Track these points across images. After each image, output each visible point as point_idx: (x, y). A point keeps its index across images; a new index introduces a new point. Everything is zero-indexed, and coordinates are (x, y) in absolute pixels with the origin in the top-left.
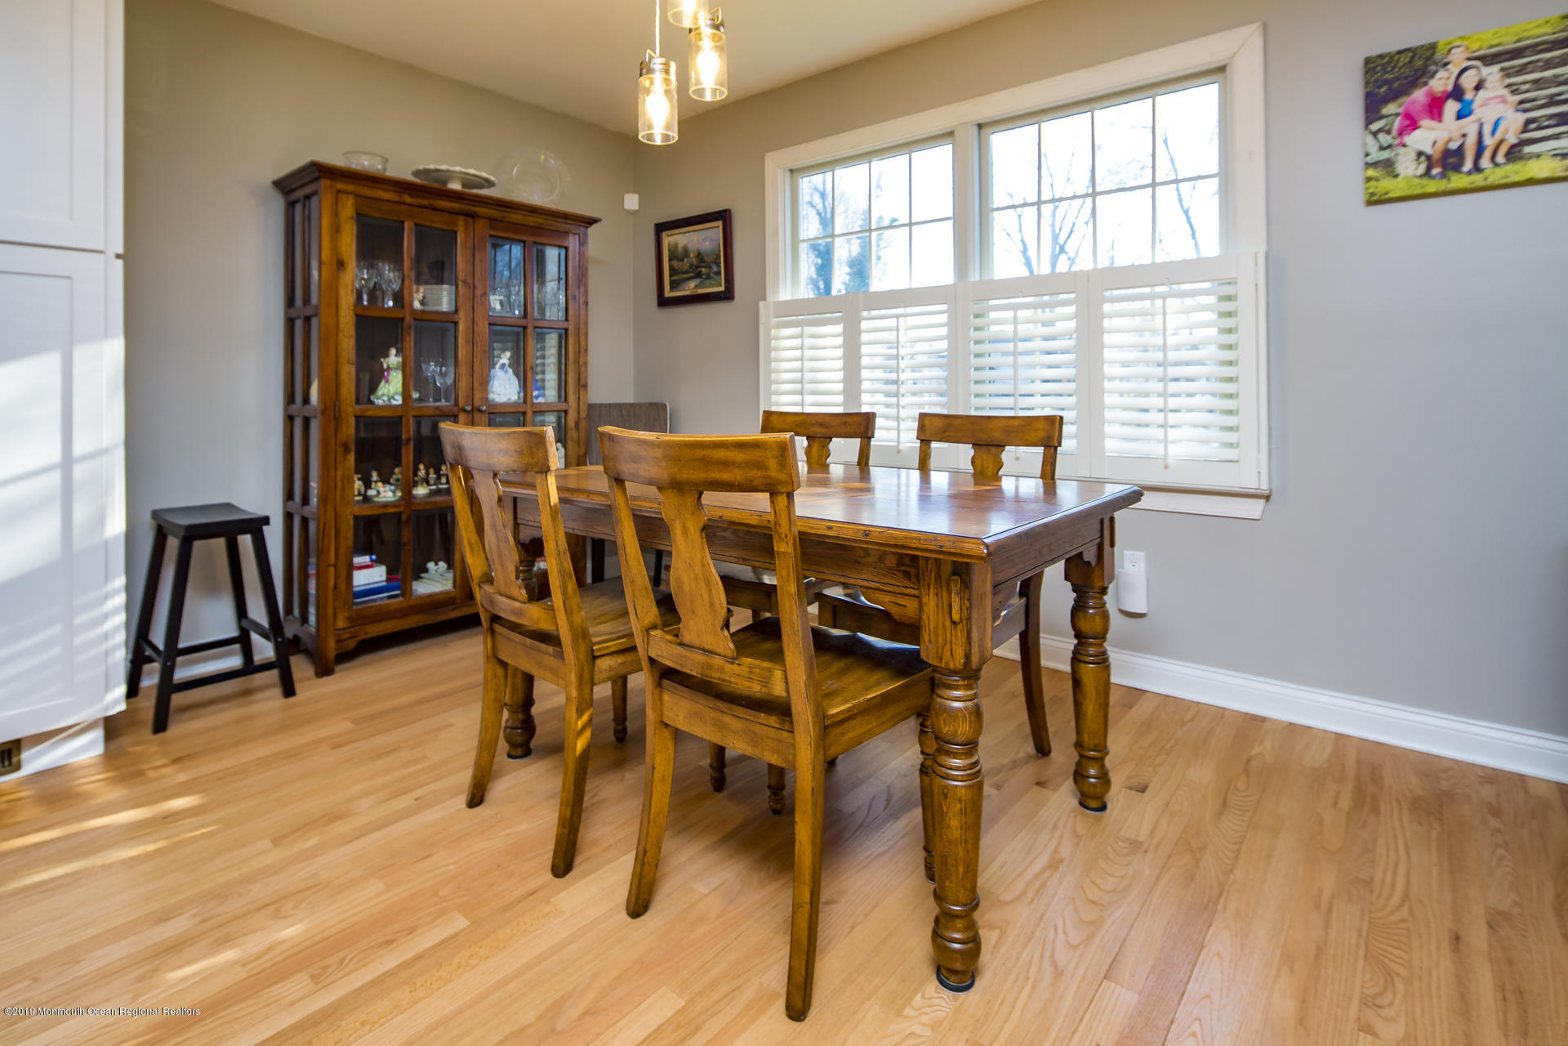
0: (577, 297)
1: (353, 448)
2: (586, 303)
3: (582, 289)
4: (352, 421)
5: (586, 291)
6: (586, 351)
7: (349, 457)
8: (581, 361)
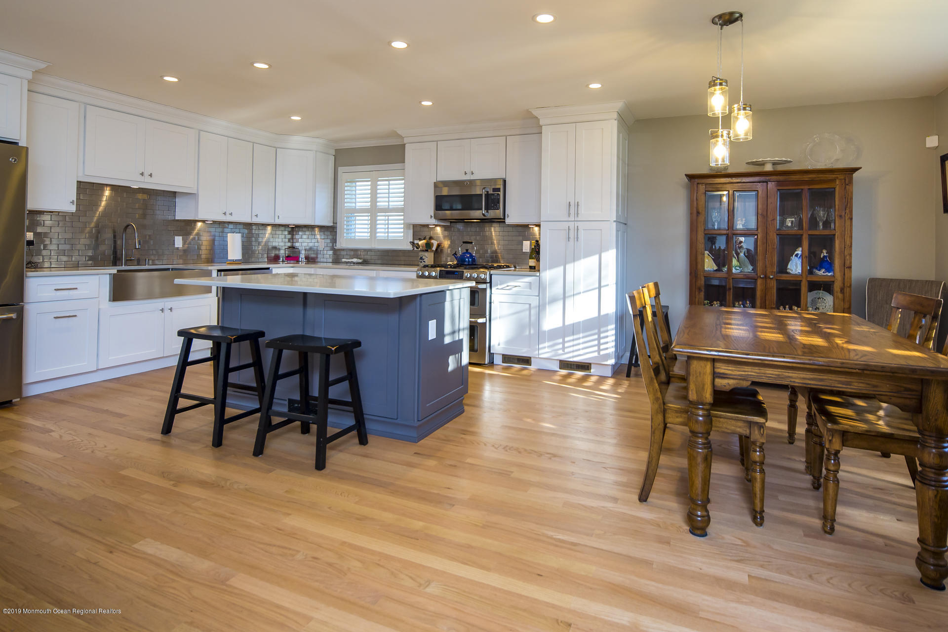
0: (843, 216)
1: (703, 290)
2: (851, 219)
3: (847, 211)
4: (703, 279)
5: (851, 212)
6: (851, 246)
7: (701, 293)
8: (846, 253)
